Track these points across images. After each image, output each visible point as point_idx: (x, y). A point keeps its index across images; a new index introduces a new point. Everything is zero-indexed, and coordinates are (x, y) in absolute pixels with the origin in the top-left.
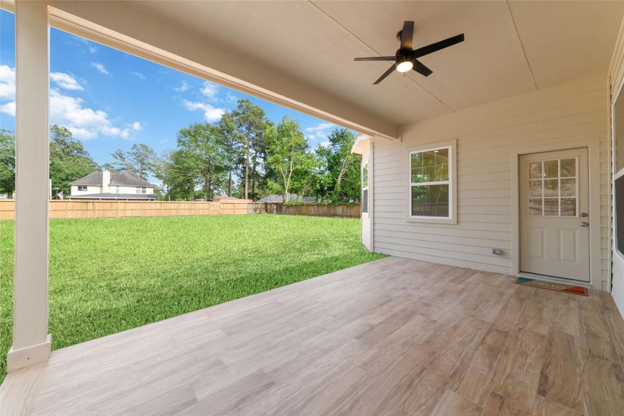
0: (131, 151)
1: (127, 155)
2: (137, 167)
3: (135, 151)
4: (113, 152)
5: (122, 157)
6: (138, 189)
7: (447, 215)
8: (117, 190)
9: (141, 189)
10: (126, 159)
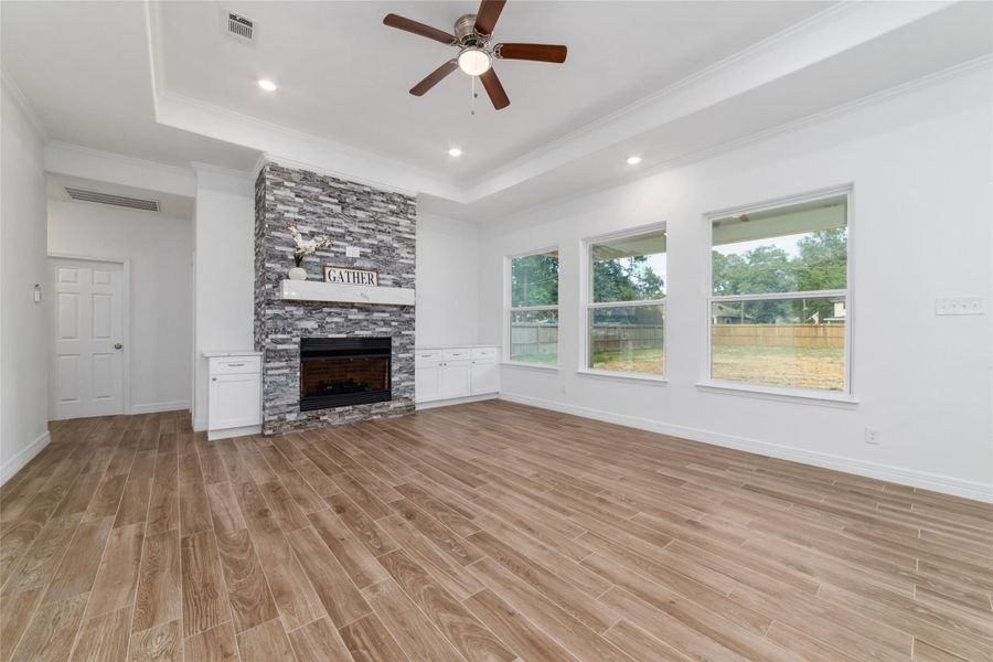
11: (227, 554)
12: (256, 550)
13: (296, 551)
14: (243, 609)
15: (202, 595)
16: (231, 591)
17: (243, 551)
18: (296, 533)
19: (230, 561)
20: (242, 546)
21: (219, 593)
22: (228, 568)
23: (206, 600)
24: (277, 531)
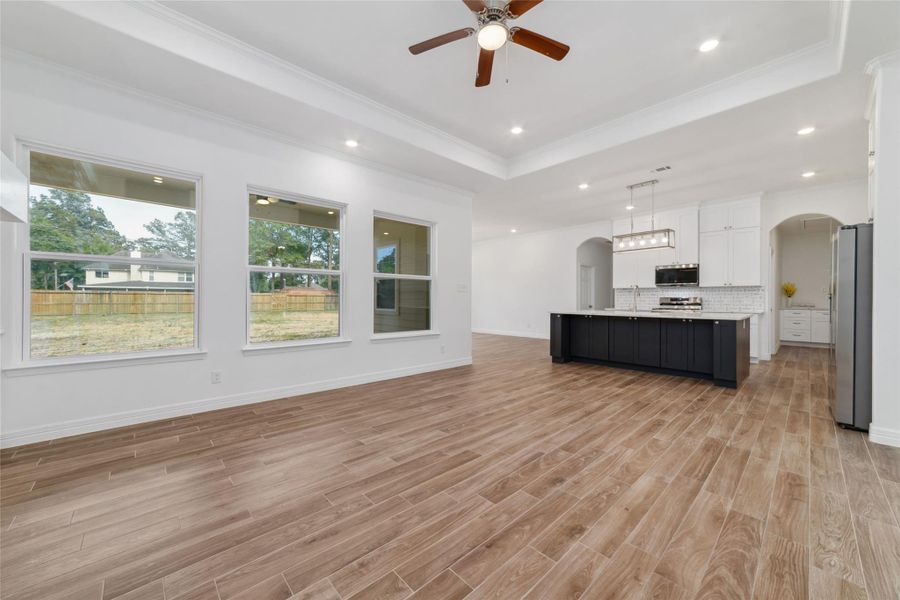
0: (173, 222)
1: (168, 227)
2: (183, 244)
3: (179, 222)
4: (148, 223)
5: (160, 231)
6: (181, 276)
7: (393, 307)
8: (151, 278)
9: (185, 276)
10: (167, 233)
11: (741, 593)
12: (706, 568)
13: (672, 533)
14: (754, 531)
15: (786, 569)
16: (756, 550)
17: (720, 579)
18: (648, 549)
19: (742, 581)
20: (716, 588)
21: (768, 557)
22: (747, 573)
23: (784, 561)
24: (662, 571)
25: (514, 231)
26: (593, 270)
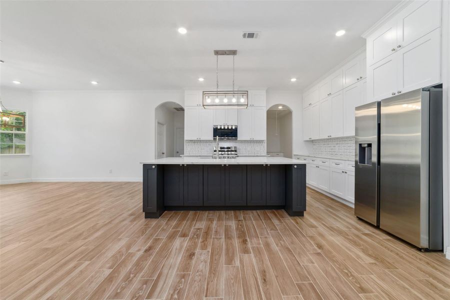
25: (94, 83)
26: (165, 128)
